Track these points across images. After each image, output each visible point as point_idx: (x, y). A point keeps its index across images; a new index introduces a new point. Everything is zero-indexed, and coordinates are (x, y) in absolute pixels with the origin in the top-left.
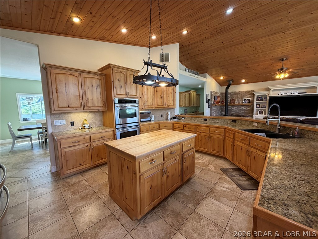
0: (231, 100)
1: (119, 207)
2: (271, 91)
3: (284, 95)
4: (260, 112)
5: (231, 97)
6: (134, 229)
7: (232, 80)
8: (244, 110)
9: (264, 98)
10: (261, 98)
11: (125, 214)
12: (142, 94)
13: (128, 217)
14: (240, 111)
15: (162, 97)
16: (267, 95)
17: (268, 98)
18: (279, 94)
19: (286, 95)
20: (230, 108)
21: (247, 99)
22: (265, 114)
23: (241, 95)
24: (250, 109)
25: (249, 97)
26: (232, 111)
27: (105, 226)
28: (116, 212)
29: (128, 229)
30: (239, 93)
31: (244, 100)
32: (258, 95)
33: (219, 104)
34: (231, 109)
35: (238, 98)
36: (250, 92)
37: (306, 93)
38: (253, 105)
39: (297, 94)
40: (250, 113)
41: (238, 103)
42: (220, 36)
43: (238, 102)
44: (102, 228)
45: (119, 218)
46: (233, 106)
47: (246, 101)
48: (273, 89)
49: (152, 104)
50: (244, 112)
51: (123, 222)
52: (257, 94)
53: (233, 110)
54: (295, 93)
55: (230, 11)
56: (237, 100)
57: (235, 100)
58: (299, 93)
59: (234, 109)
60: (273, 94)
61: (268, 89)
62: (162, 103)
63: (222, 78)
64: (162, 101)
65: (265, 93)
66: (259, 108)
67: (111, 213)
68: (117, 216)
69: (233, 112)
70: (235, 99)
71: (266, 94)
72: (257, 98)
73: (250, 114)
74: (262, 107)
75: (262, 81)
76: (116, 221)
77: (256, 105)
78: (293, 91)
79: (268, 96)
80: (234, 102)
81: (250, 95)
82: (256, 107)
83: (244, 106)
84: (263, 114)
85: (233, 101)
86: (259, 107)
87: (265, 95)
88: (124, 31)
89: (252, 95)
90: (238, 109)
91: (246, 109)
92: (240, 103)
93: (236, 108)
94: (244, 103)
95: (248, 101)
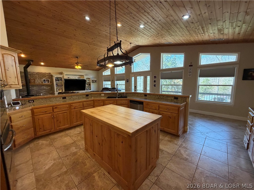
1: (146, 180)
3: (72, 78)
6: (161, 165)
7: (32, 61)
8: (45, 89)
9: (60, 80)
10: (57, 79)
11: (152, 173)
13: (154, 170)
16: (62, 78)
17: (63, 80)
18: (69, 78)
19: (73, 78)
21: (47, 80)
23: (40, 76)
24: (50, 88)
25: (48, 78)
27: (168, 185)
28: (152, 180)
29: (163, 168)
30: (38, 74)
31: (44, 80)
35: (37, 79)
37: (80, 78)
38: (53, 84)
39: (77, 78)
40: (50, 91)
41: (38, 83)
42: (58, 23)
43: (38, 81)
44: (170, 186)
45: (157, 176)
46: (33, 86)
47: (46, 81)
48: (65, 74)
50: (45, 90)
51: (159, 172)
52: (55, 76)
53: (34, 89)
54: (76, 78)
55: (87, 18)
56: (36, 80)
57: (34, 80)
58: (78, 78)
60: (66, 77)
61: (61, 73)
63: (23, 56)
65: (60, 76)
67: (154, 185)
68: (156, 178)
69: (34, 91)
72: (56, 79)
74: (59, 86)
75: (56, 67)
76: (161, 178)
77: (56, 84)
78: (76, 76)
79: (63, 78)
81: (48, 77)
82: (56, 86)
83: (44, 86)
85: (32, 81)
89: (50, 77)
90: (39, 88)
91: (47, 88)
92: (40, 83)
93: (37, 87)
94: (44, 83)
95: (48, 81)
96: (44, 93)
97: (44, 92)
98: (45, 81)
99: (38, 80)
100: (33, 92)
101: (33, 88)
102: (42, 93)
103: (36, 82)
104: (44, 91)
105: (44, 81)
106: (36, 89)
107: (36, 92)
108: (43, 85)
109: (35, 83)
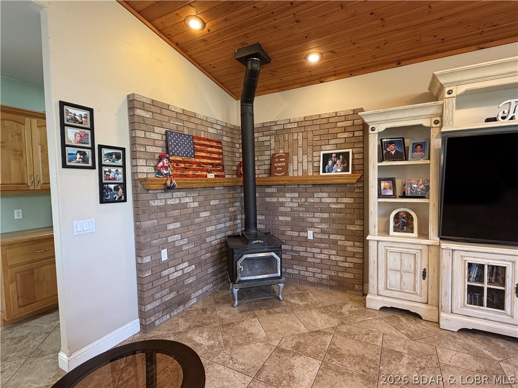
0: (273, 157)
2: (449, 102)
4: (397, 217)
5: (273, 146)
8: (327, 209)
9: (415, 146)
14: (311, 209)
16: (429, 128)
17: (436, 143)
20: (271, 195)
21: (338, 155)
22: (423, 234)
23: (310, 135)
24: (351, 200)
25: (347, 143)
26: (281, 209)
30: (305, 124)
31: (327, 157)
32: (382, 128)
33: (211, 176)
34: (274, 200)
35: (300, 150)
36: (346, 117)
38: (363, 180)
40: (353, 224)
41: (300, 174)
43: (301, 166)
46: (283, 188)
47: (334, 163)
48: (461, 89)
50: (326, 215)
52: (379, 125)
53: (282, 204)
56: (295, 158)
57: (287, 156)
59: (289, 201)
63: (195, 24)
65: (420, 116)
66: (394, 196)
69: (285, 214)
70: (287, 154)
71: (426, 123)
72: (382, 146)
73: (352, 228)
74: (404, 196)
75: (399, 64)
77: (380, 180)
79: (434, 133)
80: (286, 169)
81: (346, 135)
82: (380, 195)
83: (326, 189)
84: (415, 234)
85: (279, 165)
86: (390, 193)
87: (421, 126)
89: (357, 134)
90: (303, 200)
91: (337, 203)
92: (310, 174)
93: (296, 195)
94: (324, 171)
95: (343, 163)
96: (323, 232)
97: (324, 226)
98: (330, 163)
99: (300, 160)
100: (281, 218)
101: (281, 200)
102: (312, 225)
103: (295, 166)
104: (323, 220)
105: (325, 164)
106: (291, 205)
107: (289, 219)
108: (321, 185)
109: (287, 174)
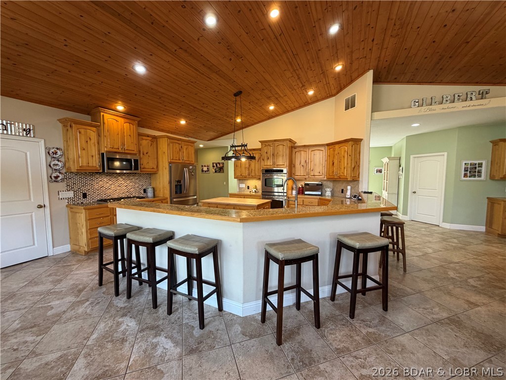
12: (306, 161)
15: (333, 164)
49: (321, 173)
62: (333, 172)
64: (333, 169)
88: (272, 108)
